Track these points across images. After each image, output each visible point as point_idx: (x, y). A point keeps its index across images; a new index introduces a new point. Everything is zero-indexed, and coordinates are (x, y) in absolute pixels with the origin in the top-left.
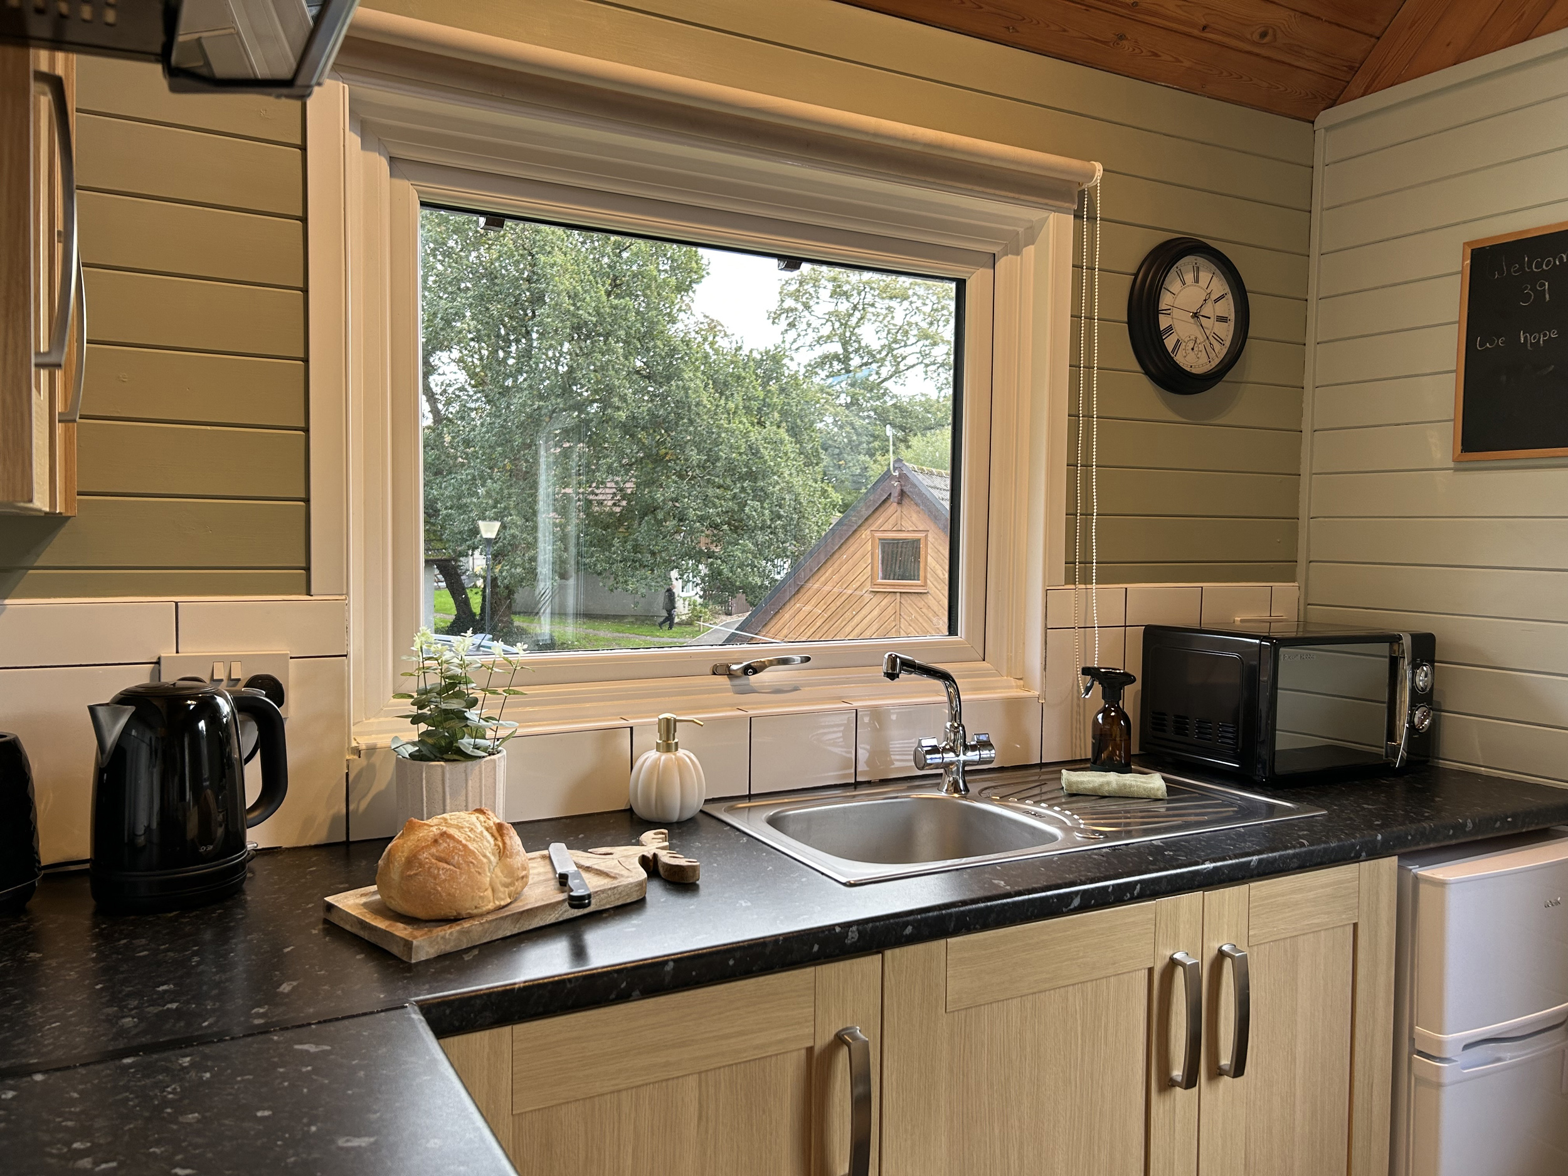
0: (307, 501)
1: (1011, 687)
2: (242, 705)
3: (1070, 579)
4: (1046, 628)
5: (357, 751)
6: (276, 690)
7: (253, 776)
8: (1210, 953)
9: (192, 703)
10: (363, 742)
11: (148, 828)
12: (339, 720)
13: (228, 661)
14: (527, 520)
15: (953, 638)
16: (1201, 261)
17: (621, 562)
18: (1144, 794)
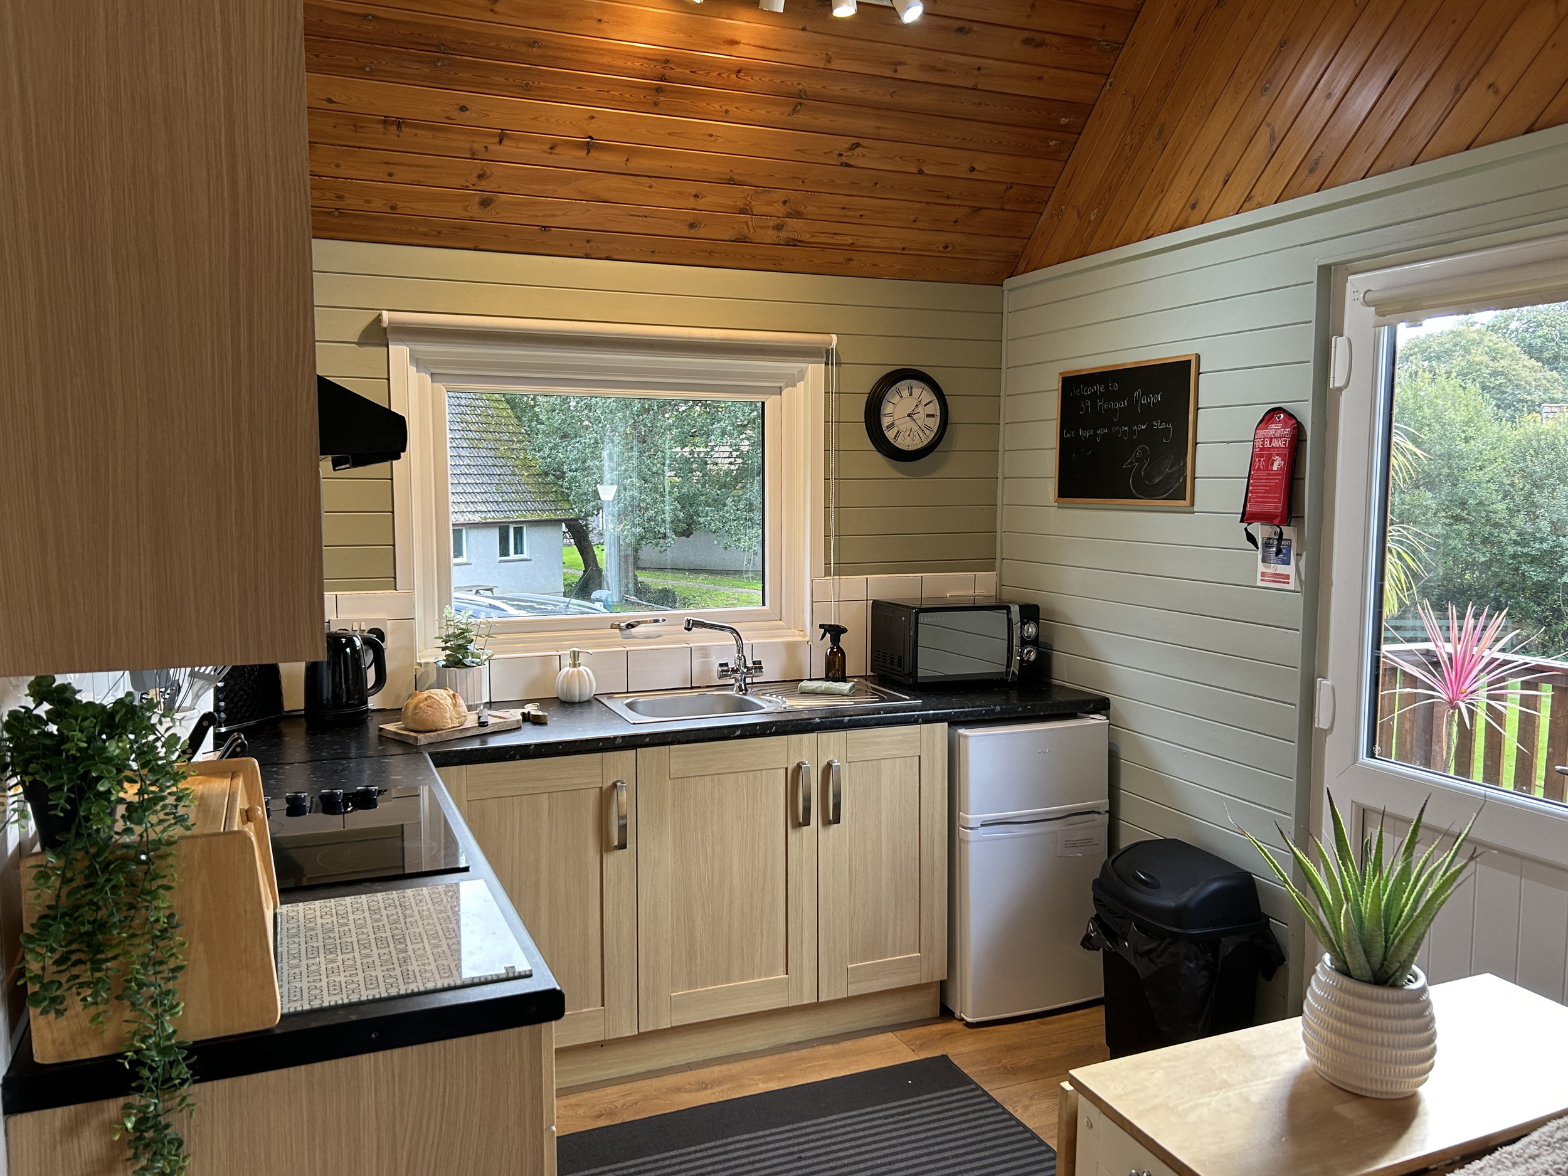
0: (394, 545)
1: (795, 636)
2: (366, 642)
3: (827, 573)
4: (812, 602)
5: (420, 665)
6: (381, 635)
7: (371, 675)
8: (823, 763)
9: (344, 640)
10: (423, 661)
11: (327, 699)
12: (411, 650)
13: (359, 621)
14: (646, 482)
15: (764, 608)
16: (913, 382)
17: (734, 520)
18: (837, 692)
